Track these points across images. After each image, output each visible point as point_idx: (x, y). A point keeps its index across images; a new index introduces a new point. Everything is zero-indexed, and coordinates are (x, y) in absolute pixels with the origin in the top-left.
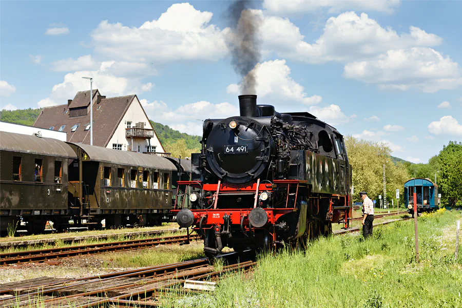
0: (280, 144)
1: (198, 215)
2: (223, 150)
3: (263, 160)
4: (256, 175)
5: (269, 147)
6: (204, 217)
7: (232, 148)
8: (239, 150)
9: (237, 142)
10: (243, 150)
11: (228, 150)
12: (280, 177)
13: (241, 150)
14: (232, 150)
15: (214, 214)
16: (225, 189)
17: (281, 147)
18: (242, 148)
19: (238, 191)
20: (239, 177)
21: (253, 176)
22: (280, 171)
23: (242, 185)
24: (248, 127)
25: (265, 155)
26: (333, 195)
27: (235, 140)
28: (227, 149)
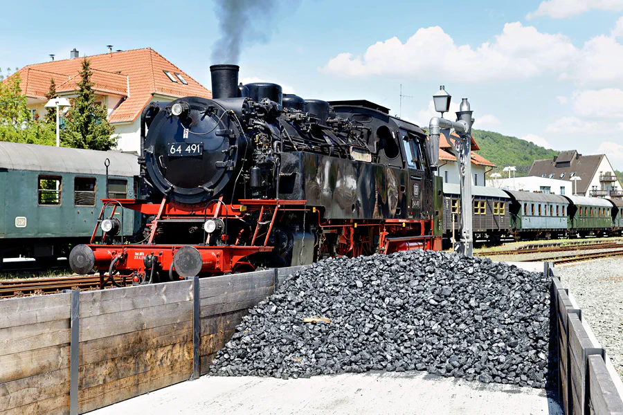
0: (259, 142)
1: (113, 254)
2: (166, 150)
3: (226, 167)
4: (216, 191)
5: (236, 146)
6: (119, 259)
7: (180, 147)
8: (189, 150)
9: (187, 137)
10: (195, 150)
11: (173, 151)
12: (254, 194)
13: (192, 151)
15: (136, 254)
16: (172, 211)
17: (260, 146)
18: (194, 147)
19: (190, 215)
20: (191, 193)
21: (212, 192)
22: (254, 184)
23: (198, 206)
24: (206, 114)
25: (230, 159)
26: (387, 221)
27: (184, 135)
28: (172, 148)
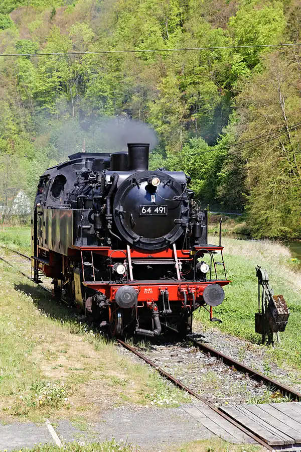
3: (182, 223)
4: (172, 240)
5: (188, 208)
7: (150, 209)
8: (158, 211)
9: (154, 201)
10: (162, 211)
11: (144, 211)
12: (196, 242)
13: (160, 212)
14: (149, 210)
17: (194, 207)
18: (161, 209)
19: (149, 258)
21: (169, 242)
22: (198, 236)
24: (166, 184)
25: (184, 217)
27: (152, 200)
28: (143, 209)
